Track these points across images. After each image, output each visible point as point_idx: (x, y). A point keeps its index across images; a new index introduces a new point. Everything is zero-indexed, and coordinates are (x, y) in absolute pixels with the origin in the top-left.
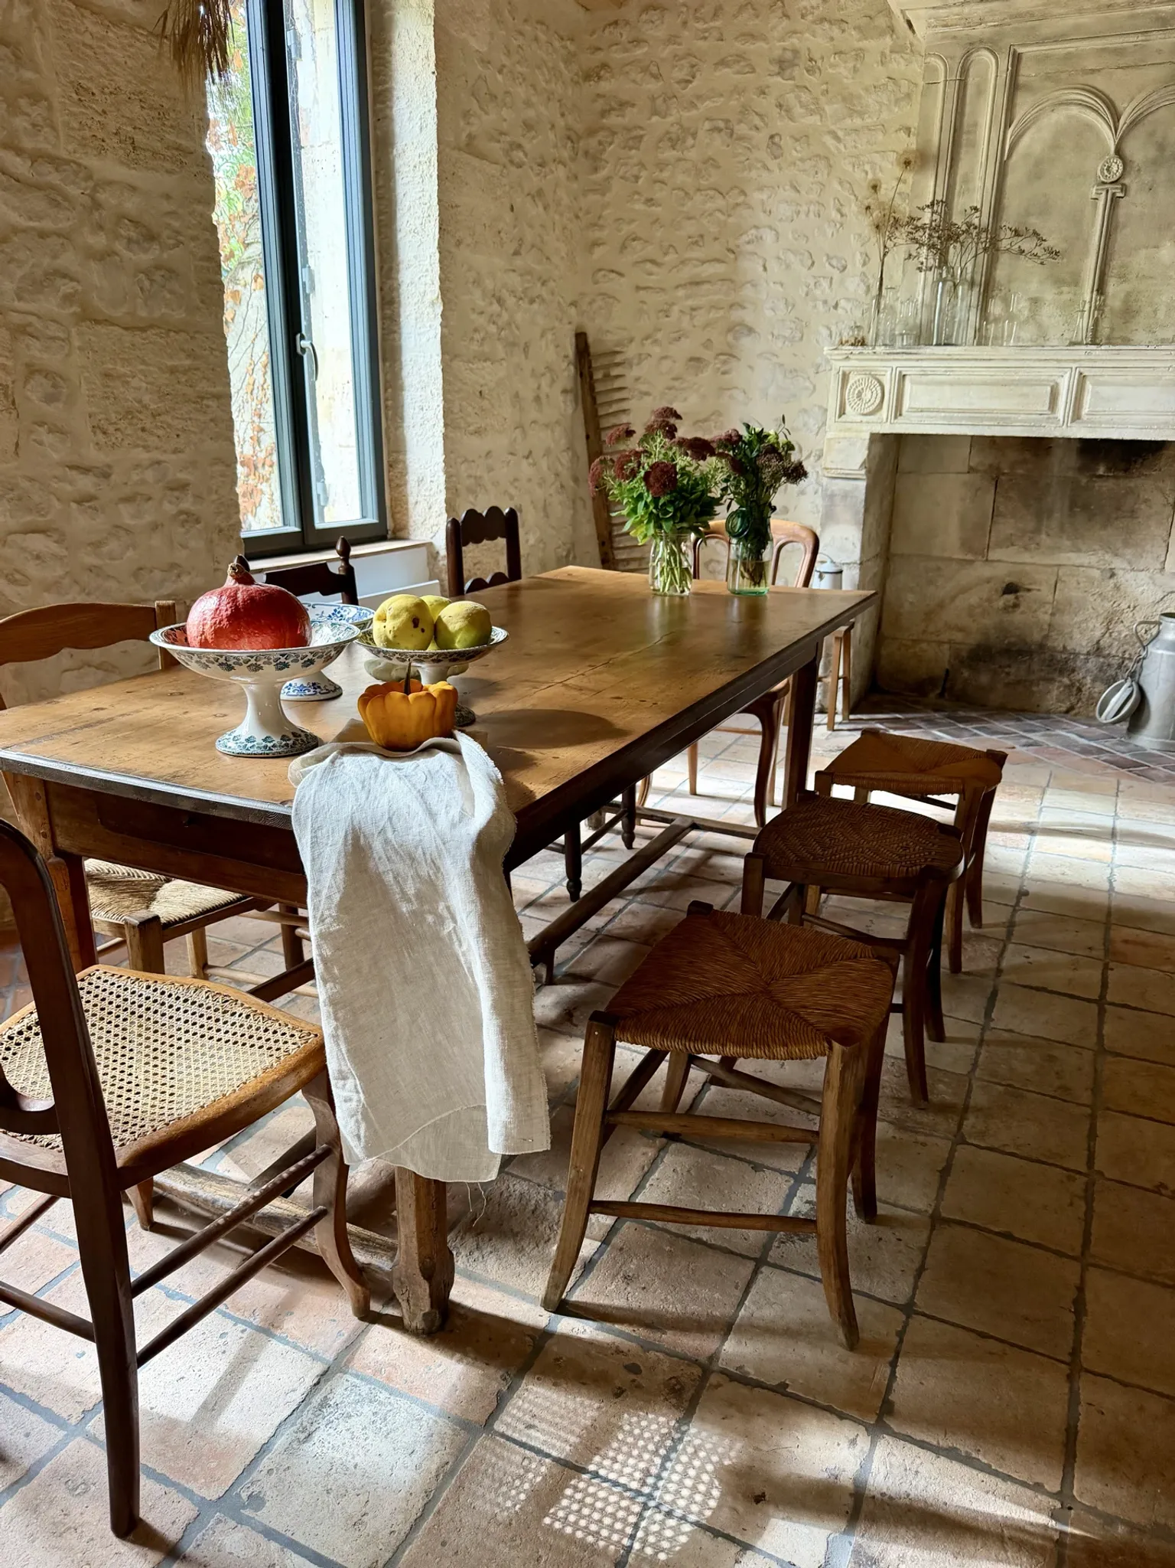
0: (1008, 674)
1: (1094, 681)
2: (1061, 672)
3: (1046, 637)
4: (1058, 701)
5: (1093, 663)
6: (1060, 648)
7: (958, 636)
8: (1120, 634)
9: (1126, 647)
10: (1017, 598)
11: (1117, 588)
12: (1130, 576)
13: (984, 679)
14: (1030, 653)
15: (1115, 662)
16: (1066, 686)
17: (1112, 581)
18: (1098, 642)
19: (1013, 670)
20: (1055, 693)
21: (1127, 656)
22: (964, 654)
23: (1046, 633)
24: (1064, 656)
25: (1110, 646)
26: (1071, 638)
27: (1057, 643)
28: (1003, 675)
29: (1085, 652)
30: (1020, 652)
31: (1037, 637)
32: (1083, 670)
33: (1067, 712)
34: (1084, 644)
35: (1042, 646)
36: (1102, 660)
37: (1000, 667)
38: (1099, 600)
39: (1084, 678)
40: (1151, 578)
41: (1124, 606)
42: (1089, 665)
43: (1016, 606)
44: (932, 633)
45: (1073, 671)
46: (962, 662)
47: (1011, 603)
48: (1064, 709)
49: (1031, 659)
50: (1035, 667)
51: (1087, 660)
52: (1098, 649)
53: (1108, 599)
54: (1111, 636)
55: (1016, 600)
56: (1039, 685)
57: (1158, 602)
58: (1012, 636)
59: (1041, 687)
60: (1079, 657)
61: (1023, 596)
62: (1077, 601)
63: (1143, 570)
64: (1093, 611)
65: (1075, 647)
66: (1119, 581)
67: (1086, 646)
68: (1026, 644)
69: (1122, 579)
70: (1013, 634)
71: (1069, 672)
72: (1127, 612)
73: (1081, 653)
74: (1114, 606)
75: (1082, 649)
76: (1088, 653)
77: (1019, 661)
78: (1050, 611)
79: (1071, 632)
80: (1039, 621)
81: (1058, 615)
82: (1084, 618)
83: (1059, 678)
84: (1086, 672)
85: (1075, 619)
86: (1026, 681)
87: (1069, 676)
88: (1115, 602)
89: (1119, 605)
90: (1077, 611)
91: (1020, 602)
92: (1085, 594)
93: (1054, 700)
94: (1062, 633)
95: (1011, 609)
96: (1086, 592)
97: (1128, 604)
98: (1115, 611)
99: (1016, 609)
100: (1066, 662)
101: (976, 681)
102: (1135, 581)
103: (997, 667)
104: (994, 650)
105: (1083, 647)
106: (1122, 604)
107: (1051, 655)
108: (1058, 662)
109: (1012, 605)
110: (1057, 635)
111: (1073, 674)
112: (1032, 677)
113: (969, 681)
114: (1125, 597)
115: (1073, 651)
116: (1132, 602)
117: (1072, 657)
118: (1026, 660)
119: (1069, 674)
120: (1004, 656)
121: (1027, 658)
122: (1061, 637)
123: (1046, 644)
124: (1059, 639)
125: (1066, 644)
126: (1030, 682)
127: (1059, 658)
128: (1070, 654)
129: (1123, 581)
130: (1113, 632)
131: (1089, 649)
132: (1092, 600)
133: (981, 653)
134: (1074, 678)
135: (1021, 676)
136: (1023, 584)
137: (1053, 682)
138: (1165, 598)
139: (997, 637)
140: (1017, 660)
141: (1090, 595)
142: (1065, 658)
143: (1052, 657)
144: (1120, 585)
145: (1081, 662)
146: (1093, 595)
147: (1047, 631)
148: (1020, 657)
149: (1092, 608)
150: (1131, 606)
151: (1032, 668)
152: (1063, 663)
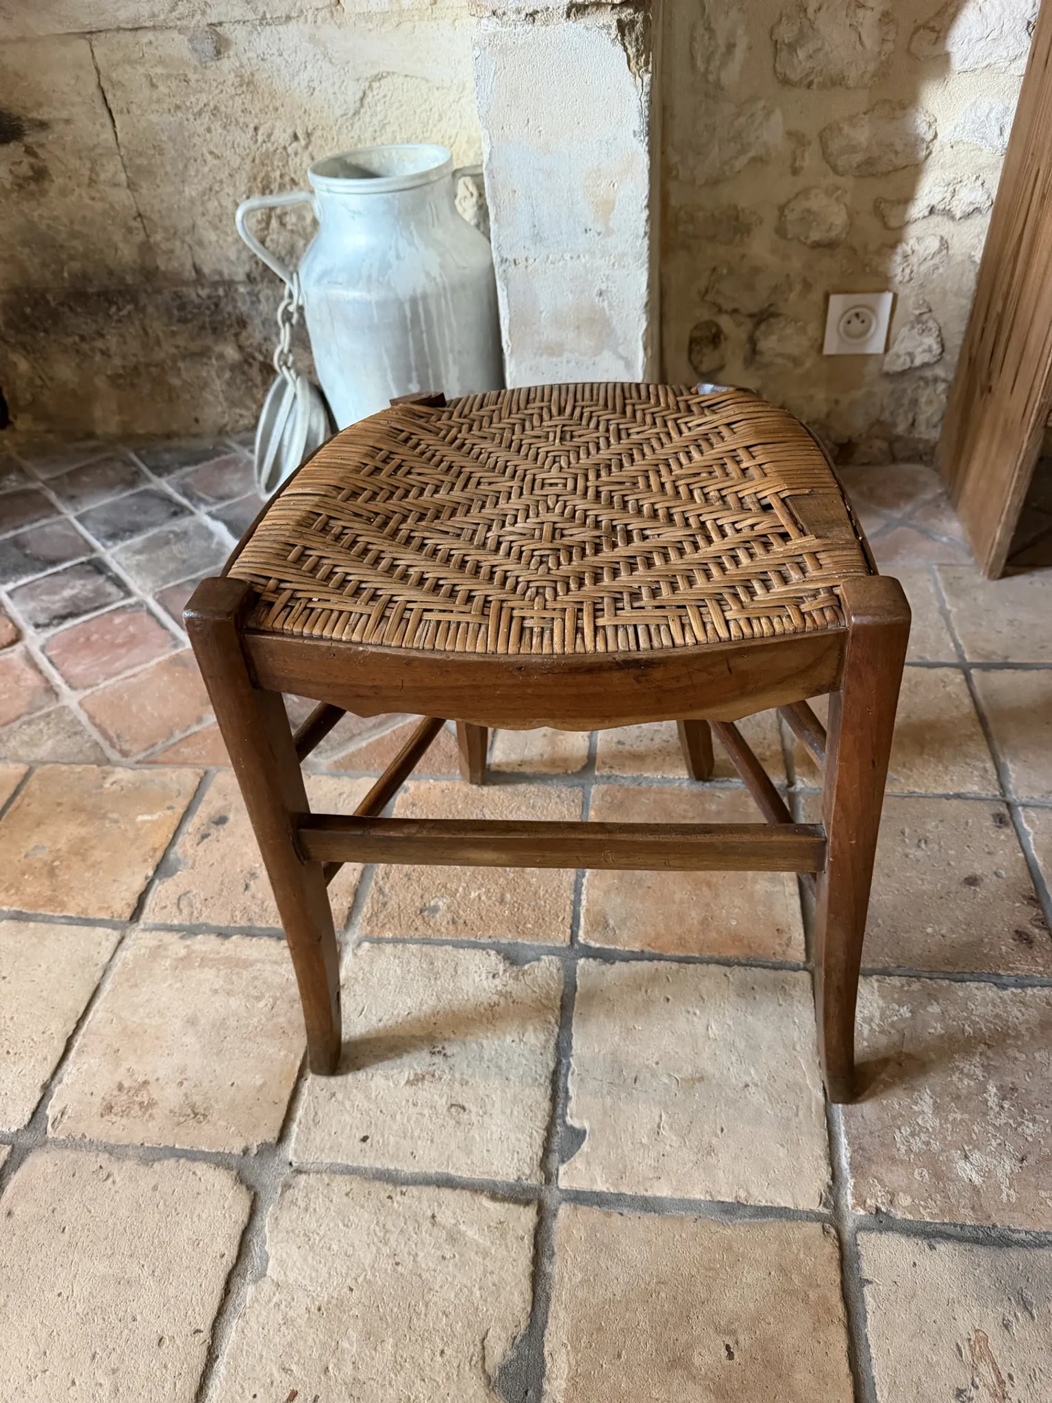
0: (106, 353)
2: (217, 330)
3: (146, 248)
4: (232, 403)
5: (269, 304)
6: (190, 274)
10: (29, 151)
11: (247, 83)
12: (264, 41)
13: (65, 371)
14: (128, 294)
16: (233, 368)
17: (226, 64)
19: (112, 342)
20: (218, 385)
23: (140, 237)
24: (204, 293)
26: (200, 243)
27: (178, 260)
28: (98, 358)
29: (240, 275)
30: (107, 297)
31: (127, 252)
32: (258, 322)
34: (232, 256)
35: (149, 274)
37: (83, 338)
38: (217, 128)
40: (312, 38)
41: (282, 137)
42: (265, 308)
43: (40, 174)
45: (242, 323)
47: (24, 170)
49: (140, 310)
50: (157, 327)
51: (255, 297)
53: (237, 123)
54: (283, 224)
55: (33, 160)
56: (179, 369)
57: (356, 113)
58: (72, 258)
59: (185, 375)
60: (236, 290)
61: (42, 145)
62: (170, 138)
63: (288, 18)
64: (216, 162)
65: (219, 267)
66: (245, 62)
67: (238, 259)
68: (111, 273)
69: (250, 54)
70: (72, 252)
71: (233, 331)
72: (296, 154)
73: (237, 279)
74: (260, 139)
75: (233, 269)
76: (248, 276)
77: (116, 317)
78: (122, 177)
79: (194, 227)
80: (112, 207)
81: (144, 185)
82: (205, 185)
83: (218, 349)
84: (263, 323)
85: (186, 189)
86: (148, 365)
87: (237, 341)
88: (256, 129)
89: (269, 136)
90: (181, 166)
91: (44, 160)
92: (180, 114)
93: (225, 404)
94: (175, 233)
95: (33, 186)
96: (178, 107)
97: (290, 131)
98: (267, 155)
99: (46, 185)
100: (217, 305)
101: (52, 379)
102: (281, 55)
103: (77, 339)
104: (49, 297)
105: (232, 263)
106: (277, 133)
107: (176, 293)
108: (199, 307)
109: (31, 173)
110: (168, 240)
111: (244, 334)
112: (159, 355)
113: (39, 382)
114: (276, 109)
115: (217, 278)
116: (298, 122)
117: (221, 292)
118: (129, 313)
119: (237, 335)
120: (79, 310)
121: (130, 307)
122: (178, 243)
123: (157, 268)
124: (178, 252)
125: (198, 262)
126: (156, 366)
127: (194, 296)
128: (215, 285)
129: (254, 62)
130: (286, 214)
131: (247, 268)
132: (201, 130)
133: (28, 310)
134: (248, 343)
135: (135, 355)
136: (24, 108)
137: (205, 360)
138: (369, 99)
139: (44, 265)
140: (110, 316)
141: (191, 117)
142: (209, 297)
143: (180, 297)
144: (252, 74)
145: (244, 302)
146: (200, 113)
147: (142, 233)
148: (113, 309)
149: (211, 153)
150: (300, 135)
151: (150, 331)
152: (208, 308)
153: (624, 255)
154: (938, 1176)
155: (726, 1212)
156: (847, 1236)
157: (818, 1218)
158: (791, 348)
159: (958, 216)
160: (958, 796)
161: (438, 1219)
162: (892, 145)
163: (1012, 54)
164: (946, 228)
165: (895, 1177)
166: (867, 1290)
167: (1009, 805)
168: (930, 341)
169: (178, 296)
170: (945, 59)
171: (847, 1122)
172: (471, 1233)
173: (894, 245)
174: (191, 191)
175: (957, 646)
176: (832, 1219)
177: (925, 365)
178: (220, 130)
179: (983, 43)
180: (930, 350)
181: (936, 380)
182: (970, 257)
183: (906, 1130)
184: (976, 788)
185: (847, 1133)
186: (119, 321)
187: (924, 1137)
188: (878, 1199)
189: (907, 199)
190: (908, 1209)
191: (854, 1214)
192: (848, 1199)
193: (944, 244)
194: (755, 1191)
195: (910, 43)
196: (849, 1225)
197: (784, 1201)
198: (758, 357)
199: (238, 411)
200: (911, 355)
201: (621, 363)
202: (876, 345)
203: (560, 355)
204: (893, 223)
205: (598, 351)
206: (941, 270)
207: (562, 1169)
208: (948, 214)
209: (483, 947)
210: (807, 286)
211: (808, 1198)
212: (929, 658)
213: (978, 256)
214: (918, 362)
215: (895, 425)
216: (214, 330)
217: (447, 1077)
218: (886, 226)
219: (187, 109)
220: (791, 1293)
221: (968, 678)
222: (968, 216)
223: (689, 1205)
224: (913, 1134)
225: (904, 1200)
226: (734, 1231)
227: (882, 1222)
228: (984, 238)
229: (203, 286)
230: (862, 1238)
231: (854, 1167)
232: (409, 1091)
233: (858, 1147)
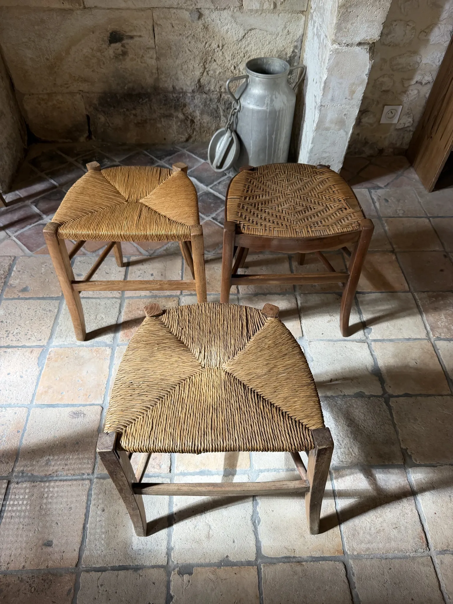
0: (135, 115)
1: (202, 113)
2: (176, 108)
3: (157, 80)
4: (179, 133)
5: (198, 100)
6: (170, 88)
7: (85, 87)
8: (215, 72)
9: (221, 83)
10: (123, 46)
11: (206, 28)
12: (215, 15)
13: (118, 121)
14: (148, 95)
15: (215, 96)
16: (182, 121)
17: (200, 21)
18: (199, 81)
19: (138, 111)
20: (175, 127)
21: (223, 90)
22: (95, 102)
23: (156, 76)
24: (175, 95)
25: (209, 82)
26: (177, 79)
27: (167, 84)
28: (132, 117)
29: (190, 91)
30: (140, 96)
31: (150, 81)
32: (192, 106)
33: (187, 140)
34: (188, 83)
35: (156, 89)
36: (204, 96)
37: (127, 110)
39: (194, 111)
40: (232, 16)
41: (214, 46)
42: (196, 101)
43: (124, 54)
44: (61, 86)
45: (185, 106)
46: (96, 109)
47: (119, 51)
48: (184, 138)
49: (150, 100)
50: (155, 107)
51: (193, 97)
52: (200, 86)
53: (200, 40)
54: (208, 74)
55: (123, 48)
56: (162, 121)
57: (241, 40)
58: (129, 82)
59: (163, 123)
60: (187, 95)
61: (128, 44)
62: (175, 44)
63: (225, 9)
64: (190, 53)
65: (182, 87)
66: (206, 21)
67: (190, 85)
68: (143, 88)
69: (209, 19)
70: (130, 80)
71: (181, 108)
72: (217, 52)
73: (188, 91)
74: (206, 46)
75: (188, 88)
76: (193, 91)
77: (141, 103)
78: (155, 56)
79: (176, 73)
80: (148, 65)
81: (162, 59)
82: (184, 60)
83: (175, 114)
84: (194, 107)
85: (177, 61)
86: (150, 120)
87: (182, 112)
88: (206, 43)
89: (210, 46)
90: (177, 54)
91: (127, 49)
92: (180, 37)
93: (176, 133)
94: (169, 75)
95: (121, 57)
96: (181, 34)
97: (217, 44)
98: (208, 51)
99: (126, 57)
100: (178, 100)
101: (113, 124)
102: (220, 20)
103: (125, 110)
104: (118, 95)
105: (188, 86)
106: (212, 44)
107: (165, 95)
108: (172, 100)
109: (121, 53)
110: (166, 77)
111: (185, 109)
112: (155, 116)
113: (107, 125)
114: (214, 37)
115: (181, 91)
116: (221, 41)
117: (181, 95)
118: (146, 102)
119: (182, 110)
120: (128, 100)
121: (147, 100)
122: (169, 79)
123: (159, 86)
124: (168, 81)
125: (175, 84)
126: (154, 120)
127: (171, 97)
128: (180, 93)
129: (210, 21)
130: (209, 70)
131: (193, 88)
132: (187, 42)
133: (109, 100)
134: (186, 112)
135: (146, 116)
136: (125, 32)
137: (171, 118)
138: (246, 36)
139: (118, 84)
140: (139, 103)
141: (184, 38)
142: (177, 97)
143: (166, 97)
144: (208, 25)
145: (189, 99)
146: (188, 37)
147: (157, 75)
148: (141, 100)
149: (189, 50)
150: (220, 45)
151: (152, 108)
152: (175, 100)
153: (354, 105)
154: (448, 330)
155: (407, 340)
156: (433, 342)
157: (426, 339)
158: (371, 121)
159: (423, 84)
160: (434, 251)
161: (347, 347)
162: (409, 64)
163: (445, 40)
164: (419, 87)
165: (440, 331)
166: (439, 351)
167: (446, 252)
168: (410, 120)
169: (166, 96)
170: (428, 41)
171: (428, 322)
172: (355, 349)
173: (405, 92)
174: (178, 62)
175: (425, 212)
176: (429, 339)
177: (408, 127)
178: (193, 43)
179: (438, 37)
180: (410, 122)
181: (410, 131)
182: (425, 96)
183: (440, 322)
184: (438, 249)
185: (428, 324)
186: (142, 104)
187: (444, 323)
188: (437, 335)
189: (410, 79)
190: (444, 336)
191: (433, 338)
192: (431, 335)
193: (419, 92)
194: (412, 336)
195: (419, 35)
196: (432, 340)
197: (419, 337)
198: (361, 124)
199: (180, 136)
200: (405, 124)
201: (345, 133)
202: (395, 121)
203: (329, 131)
204: (406, 85)
205: (339, 130)
206: (416, 99)
207: (369, 336)
208: (421, 83)
209: (332, 293)
210: (378, 103)
211: (423, 335)
212: (418, 215)
213: (427, 95)
214: (406, 126)
215: (396, 144)
216: (175, 108)
217: (336, 320)
218: (403, 86)
219: (184, 35)
220: (425, 352)
221: (430, 221)
222: (426, 84)
223: (400, 339)
224: (442, 322)
225: (443, 335)
226: (410, 343)
227: (439, 339)
228: (430, 91)
229: (175, 93)
230: (436, 342)
231: (432, 330)
232: (328, 324)
233: (431, 326)
